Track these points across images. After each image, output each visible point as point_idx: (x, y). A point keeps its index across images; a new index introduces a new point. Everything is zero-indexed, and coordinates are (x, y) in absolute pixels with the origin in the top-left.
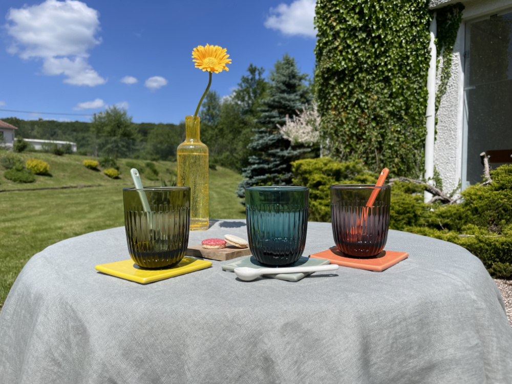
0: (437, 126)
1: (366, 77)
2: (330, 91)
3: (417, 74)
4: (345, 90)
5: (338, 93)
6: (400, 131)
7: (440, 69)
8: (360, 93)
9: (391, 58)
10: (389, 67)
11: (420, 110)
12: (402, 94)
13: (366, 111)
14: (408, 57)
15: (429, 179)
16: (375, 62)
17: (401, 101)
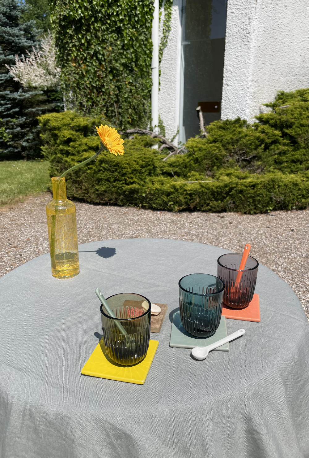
0: (160, 78)
1: (101, 28)
2: (69, 41)
3: (143, 25)
4: (83, 41)
5: (77, 44)
6: (132, 83)
7: (162, 22)
8: (97, 44)
9: (122, 8)
10: (121, 17)
11: (147, 61)
12: (132, 46)
13: (104, 63)
14: (135, 8)
15: (155, 126)
16: (108, 12)
17: (132, 53)
